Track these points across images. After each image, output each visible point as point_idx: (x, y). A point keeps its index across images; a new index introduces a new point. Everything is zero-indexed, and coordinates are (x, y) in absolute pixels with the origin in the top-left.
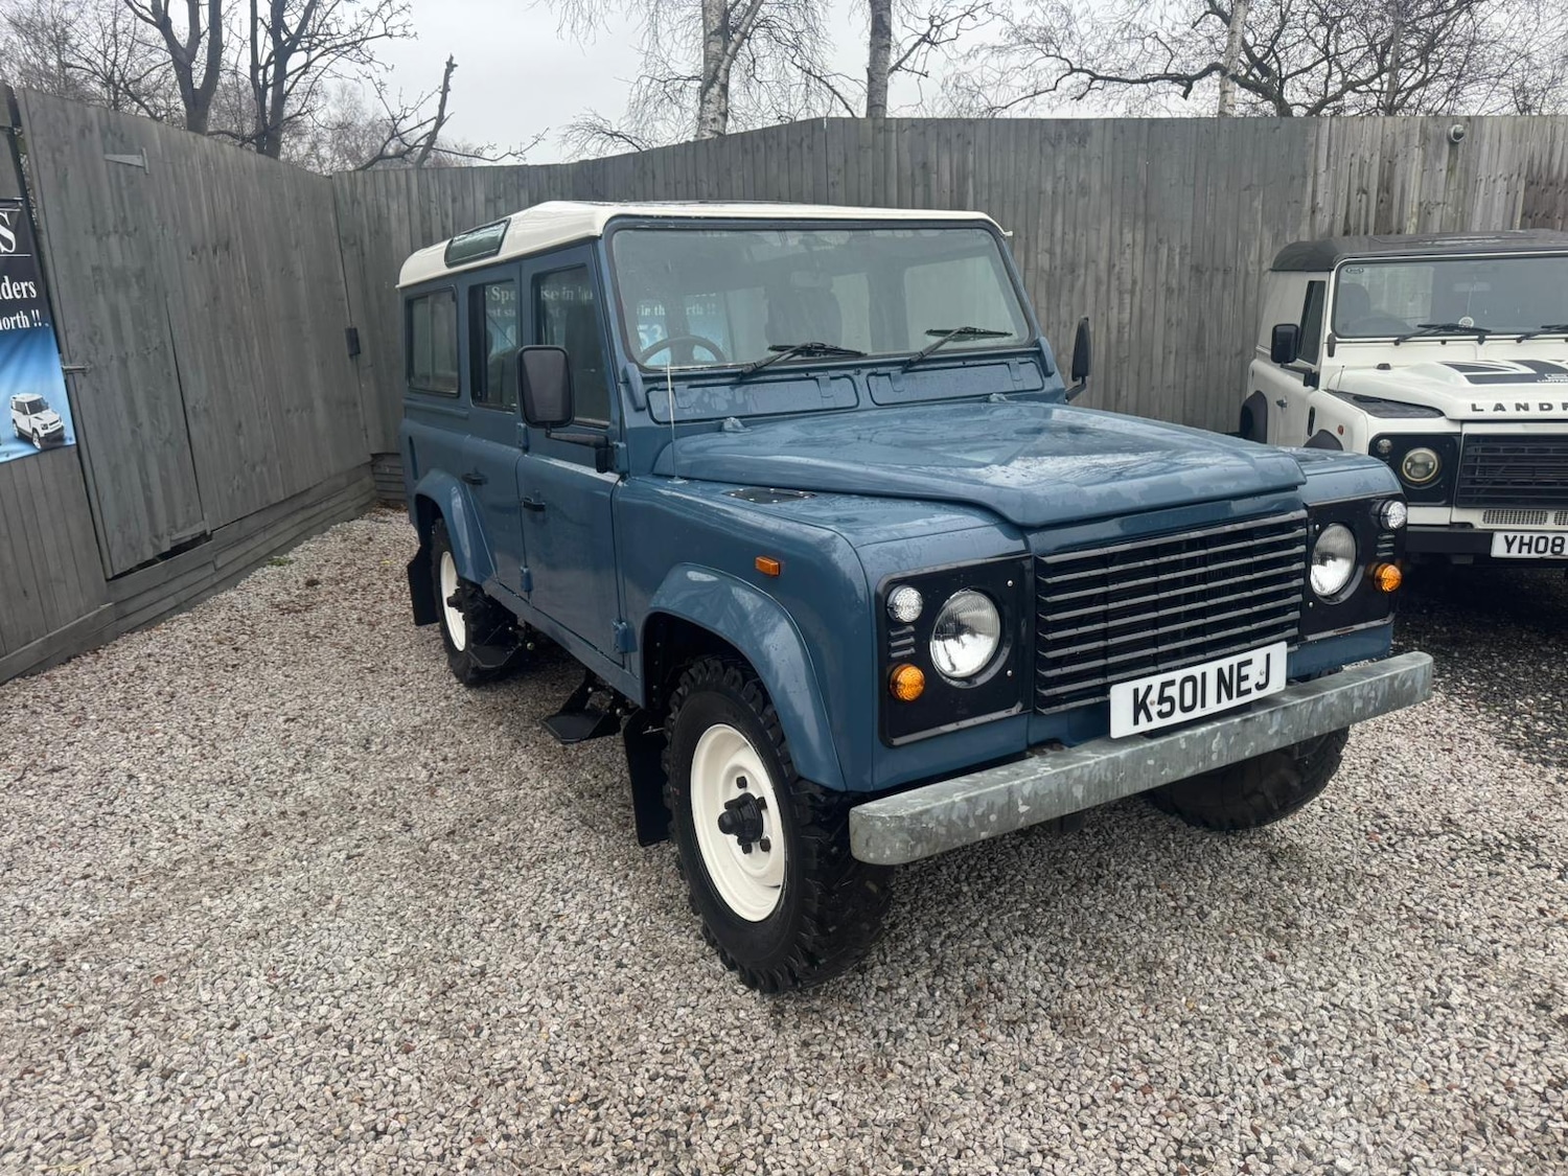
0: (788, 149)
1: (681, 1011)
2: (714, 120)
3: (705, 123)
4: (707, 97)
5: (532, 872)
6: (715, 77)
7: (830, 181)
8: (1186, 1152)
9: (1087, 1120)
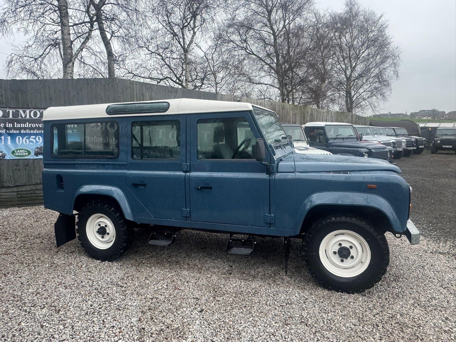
0: (104, 85)
1: (352, 303)
2: (71, 73)
3: (68, 73)
4: (68, 66)
5: (259, 294)
6: (71, 61)
7: (119, 96)
8: (444, 287)
9: (429, 289)
